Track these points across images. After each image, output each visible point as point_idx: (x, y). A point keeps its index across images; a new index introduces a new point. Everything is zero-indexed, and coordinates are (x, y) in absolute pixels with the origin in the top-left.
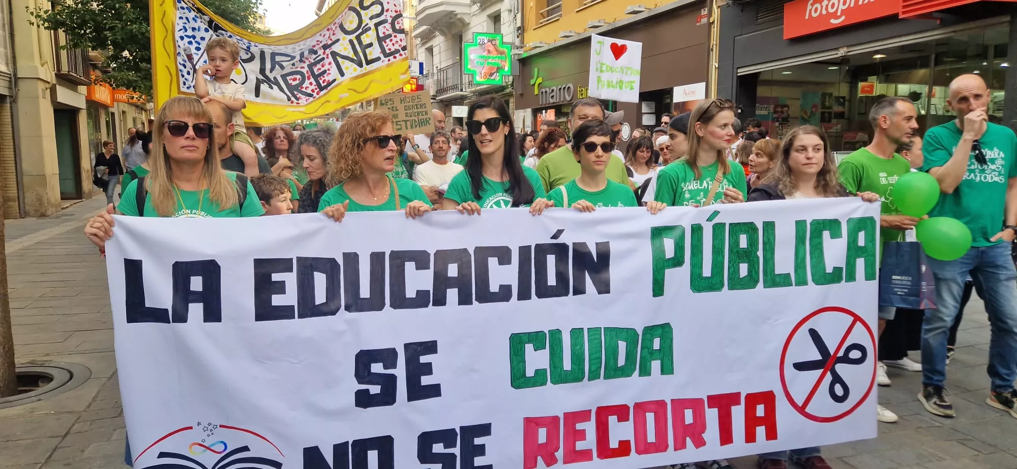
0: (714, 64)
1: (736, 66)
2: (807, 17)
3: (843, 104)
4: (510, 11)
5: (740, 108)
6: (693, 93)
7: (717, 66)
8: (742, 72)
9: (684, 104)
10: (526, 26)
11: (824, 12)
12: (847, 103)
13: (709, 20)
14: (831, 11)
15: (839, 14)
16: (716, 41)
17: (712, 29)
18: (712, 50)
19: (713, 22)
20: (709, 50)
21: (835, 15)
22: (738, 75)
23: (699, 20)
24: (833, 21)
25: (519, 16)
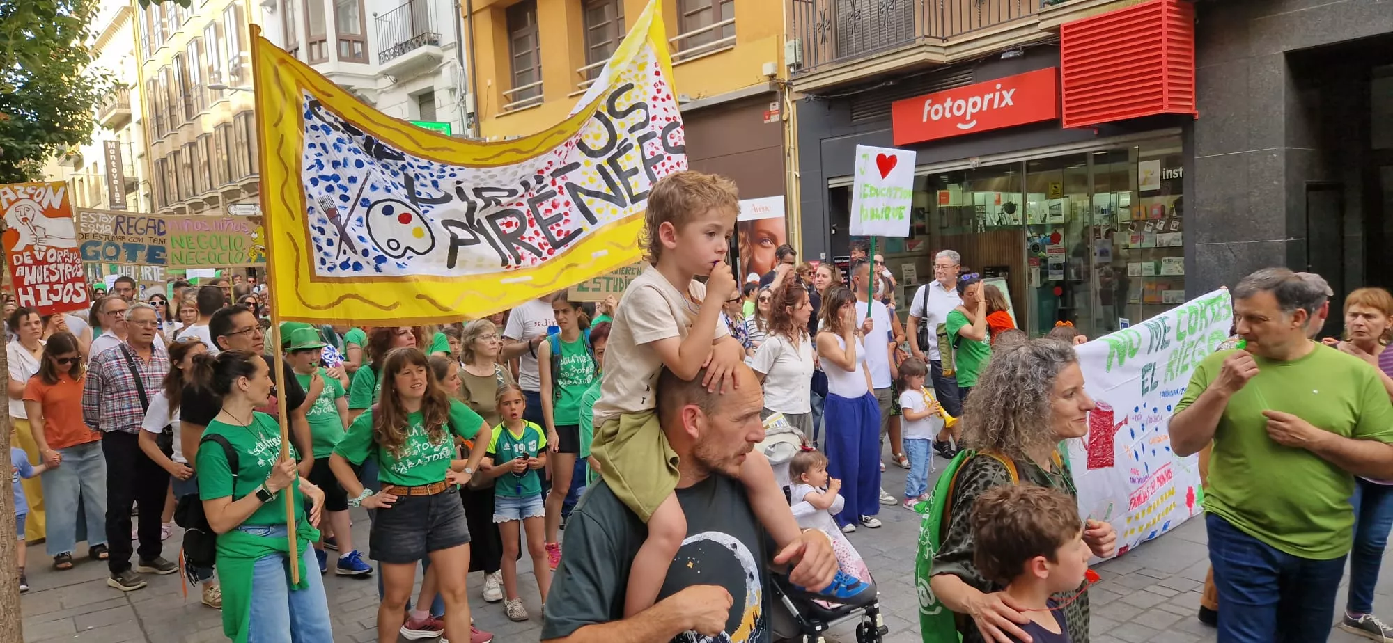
0: (793, 171)
1: (825, 177)
2: (925, 120)
3: (922, 217)
4: (453, 90)
5: (834, 228)
6: (767, 208)
7: (798, 176)
8: (835, 183)
9: (754, 223)
10: (483, 111)
11: (948, 115)
12: (926, 215)
13: (781, 117)
14: (957, 114)
15: (968, 118)
16: (794, 144)
17: (787, 129)
18: (789, 155)
19: (788, 120)
20: (783, 157)
21: (962, 119)
22: (830, 187)
23: (767, 117)
24: (960, 126)
25: (469, 98)
